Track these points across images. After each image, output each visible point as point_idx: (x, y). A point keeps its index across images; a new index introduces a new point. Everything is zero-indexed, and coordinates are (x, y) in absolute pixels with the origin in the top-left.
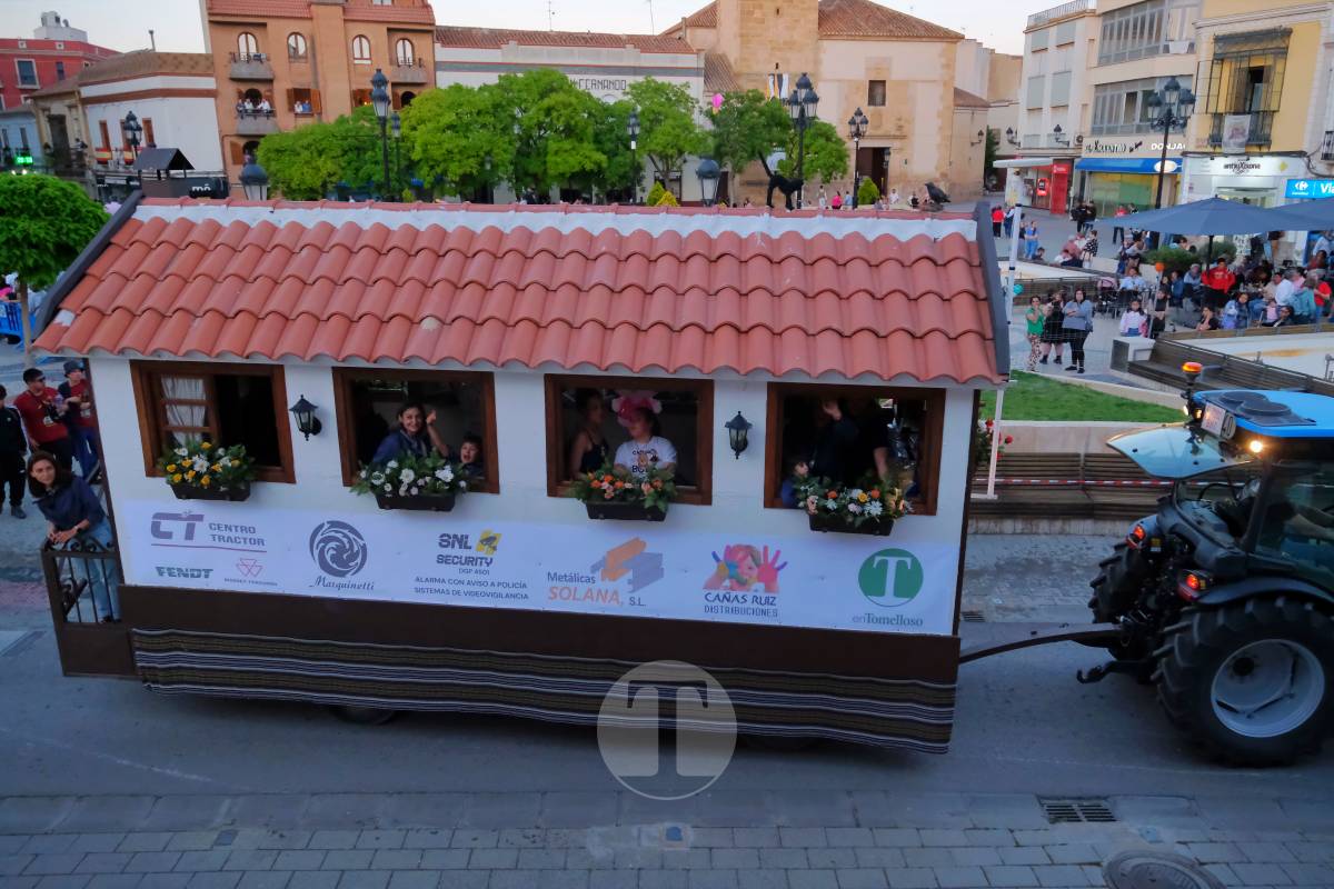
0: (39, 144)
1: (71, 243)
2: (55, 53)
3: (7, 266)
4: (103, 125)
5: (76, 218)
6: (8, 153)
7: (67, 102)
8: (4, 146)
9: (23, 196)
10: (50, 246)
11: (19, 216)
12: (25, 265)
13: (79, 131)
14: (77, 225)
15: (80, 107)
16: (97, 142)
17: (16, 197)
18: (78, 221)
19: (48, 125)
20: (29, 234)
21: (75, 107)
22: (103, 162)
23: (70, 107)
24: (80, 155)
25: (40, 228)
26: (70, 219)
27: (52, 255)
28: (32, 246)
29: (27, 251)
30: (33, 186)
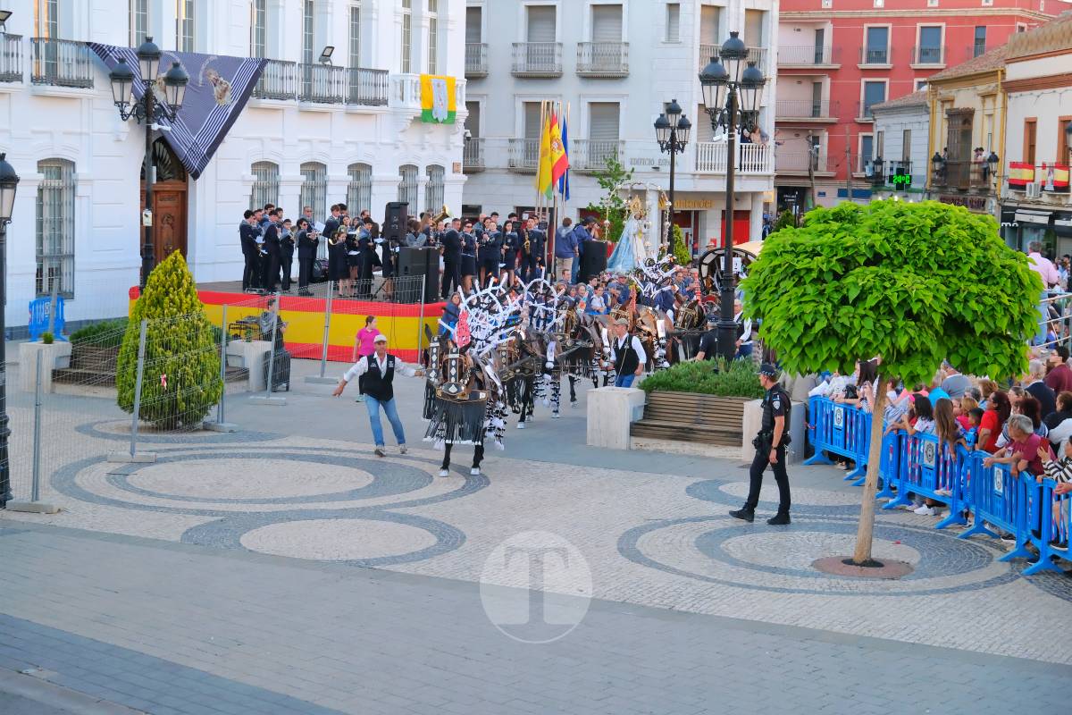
0: (926, 155)
1: (969, 318)
2: (978, 12)
3: (869, 344)
4: (1031, 125)
5: (984, 276)
6: (878, 168)
7: (982, 88)
8: (875, 158)
9: (914, 237)
10: (937, 319)
11: (901, 267)
12: (893, 344)
13: (991, 134)
14: (982, 286)
15: (1000, 96)
16: (1016, 152)
17: (901, 238)
18: (984, 281)
19: (946, 125)
20: (909, 295)
21: (993, 95)
22: (1018, 186)
23: (984, 97)
24: (985, 174)
25: (927, 288)
26: (974, 277)
27: (937, 333)
28: (909, 315)
29: (901, 323)
30: (929, 222)
